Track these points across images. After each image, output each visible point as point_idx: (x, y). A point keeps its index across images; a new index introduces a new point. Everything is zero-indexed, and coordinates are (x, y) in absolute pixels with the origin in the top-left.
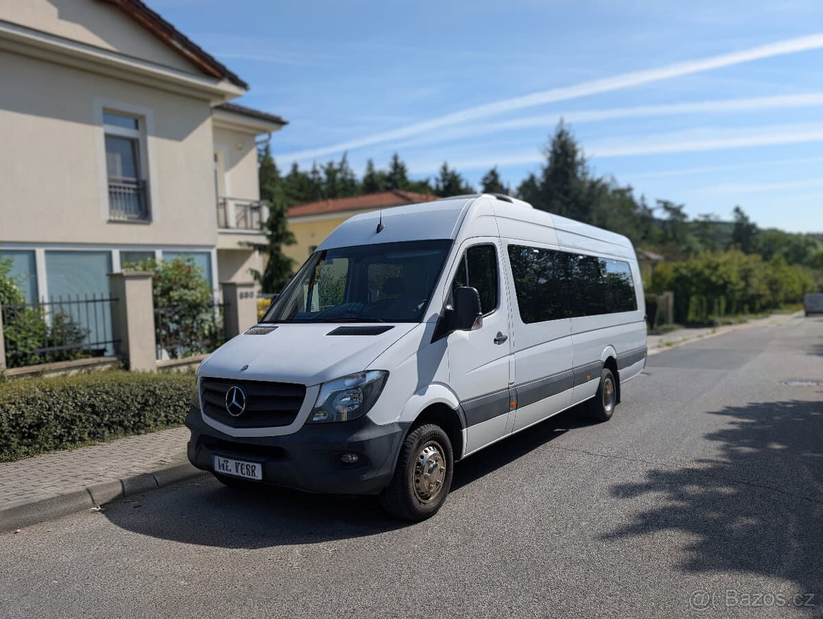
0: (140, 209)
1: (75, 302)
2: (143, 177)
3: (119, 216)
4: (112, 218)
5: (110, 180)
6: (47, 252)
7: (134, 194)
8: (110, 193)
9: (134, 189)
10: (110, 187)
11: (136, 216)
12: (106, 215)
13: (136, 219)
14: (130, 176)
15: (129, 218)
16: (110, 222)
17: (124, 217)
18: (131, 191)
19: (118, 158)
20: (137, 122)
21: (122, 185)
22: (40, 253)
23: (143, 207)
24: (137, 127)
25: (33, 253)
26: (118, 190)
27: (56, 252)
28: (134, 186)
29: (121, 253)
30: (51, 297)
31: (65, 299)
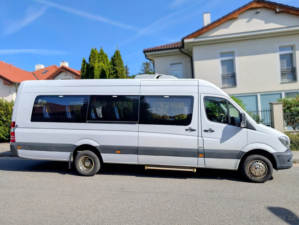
0: (293, 77)
1: (265, 111)
2: (294, 66)
3: (285, 81)
4: (282, 82)
5: (281, 69)
6: (261, 95)
7: (291, 73)
8: (282, 74)
9: (290, 71)
10: (282, 72)
11: (291, 80)
12: (280, 81)
13: (291, 81)
14: (290, 67)
15: (289, 81)
16: (281, 83)
17: (287, 81)
18: (290, 72)
19: (285, 61)
20: (292, 47)
21: (286, 70)
22: (259, 96)
23: (294, 76)
24: (292, 49)
25: (257, 95)
26: (284, 72)
27: (264, 95)
28: (291, 70)
29: (285, 93)
30: (261, 109)
31: (265, 110)
